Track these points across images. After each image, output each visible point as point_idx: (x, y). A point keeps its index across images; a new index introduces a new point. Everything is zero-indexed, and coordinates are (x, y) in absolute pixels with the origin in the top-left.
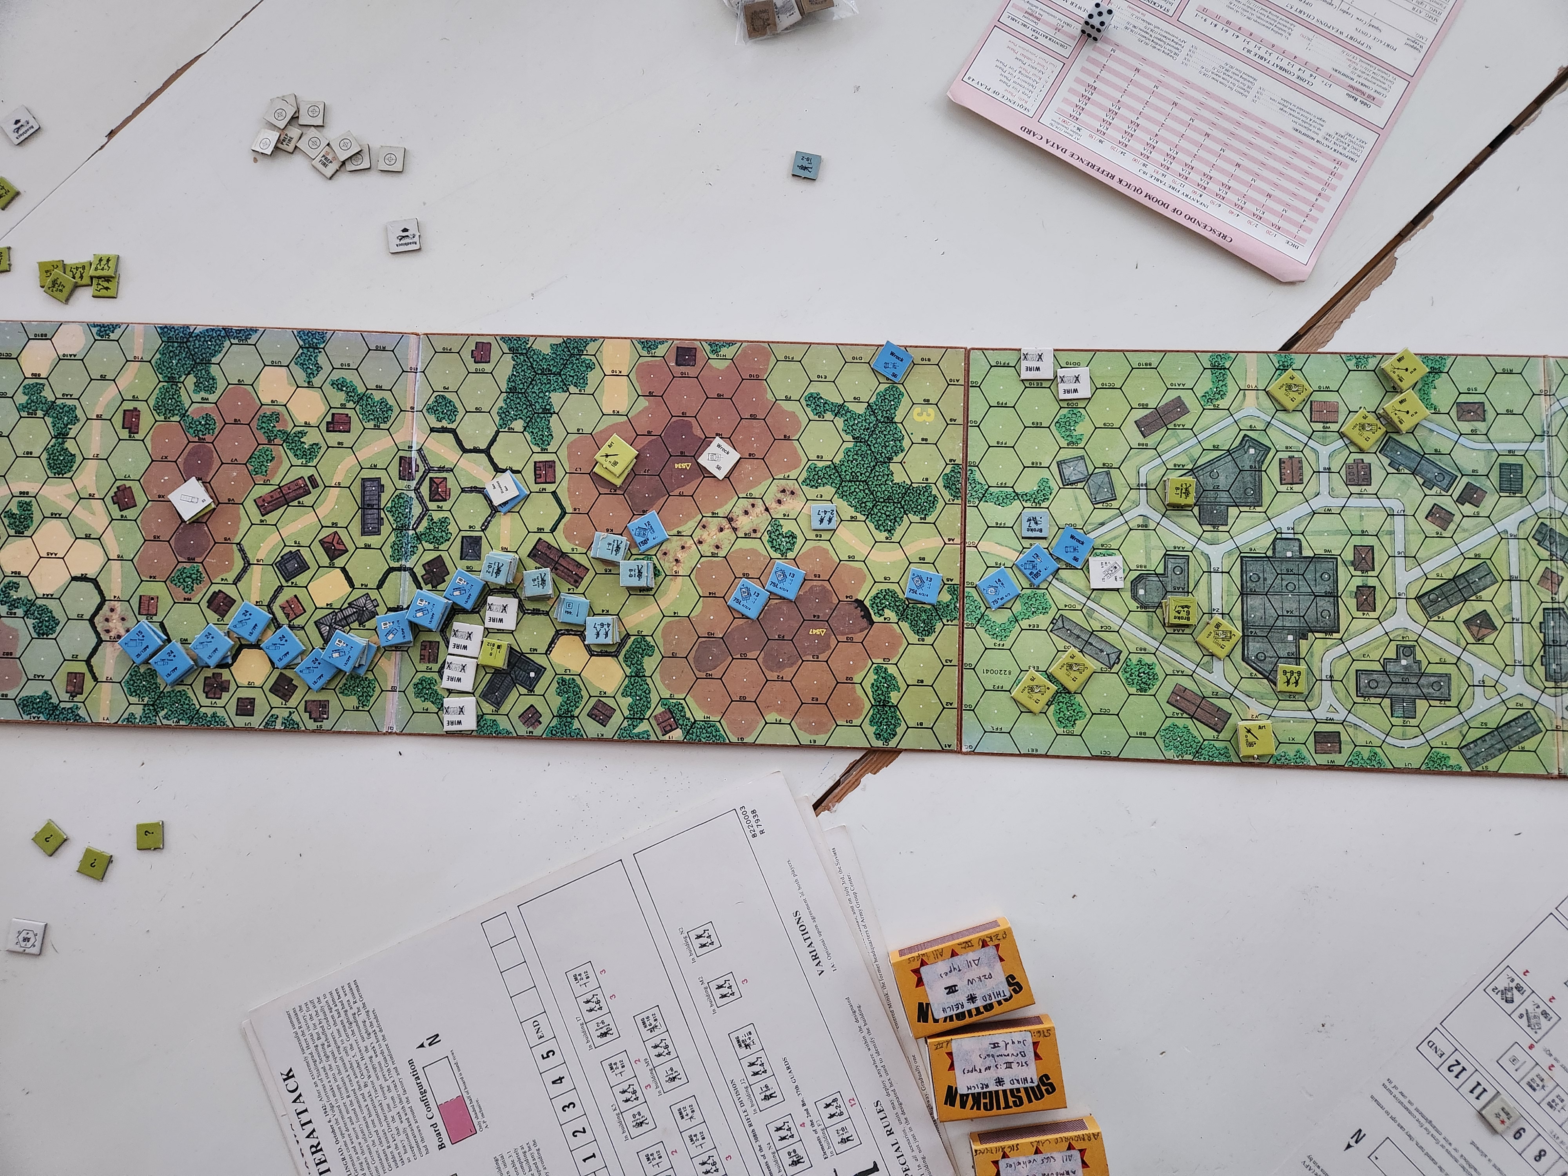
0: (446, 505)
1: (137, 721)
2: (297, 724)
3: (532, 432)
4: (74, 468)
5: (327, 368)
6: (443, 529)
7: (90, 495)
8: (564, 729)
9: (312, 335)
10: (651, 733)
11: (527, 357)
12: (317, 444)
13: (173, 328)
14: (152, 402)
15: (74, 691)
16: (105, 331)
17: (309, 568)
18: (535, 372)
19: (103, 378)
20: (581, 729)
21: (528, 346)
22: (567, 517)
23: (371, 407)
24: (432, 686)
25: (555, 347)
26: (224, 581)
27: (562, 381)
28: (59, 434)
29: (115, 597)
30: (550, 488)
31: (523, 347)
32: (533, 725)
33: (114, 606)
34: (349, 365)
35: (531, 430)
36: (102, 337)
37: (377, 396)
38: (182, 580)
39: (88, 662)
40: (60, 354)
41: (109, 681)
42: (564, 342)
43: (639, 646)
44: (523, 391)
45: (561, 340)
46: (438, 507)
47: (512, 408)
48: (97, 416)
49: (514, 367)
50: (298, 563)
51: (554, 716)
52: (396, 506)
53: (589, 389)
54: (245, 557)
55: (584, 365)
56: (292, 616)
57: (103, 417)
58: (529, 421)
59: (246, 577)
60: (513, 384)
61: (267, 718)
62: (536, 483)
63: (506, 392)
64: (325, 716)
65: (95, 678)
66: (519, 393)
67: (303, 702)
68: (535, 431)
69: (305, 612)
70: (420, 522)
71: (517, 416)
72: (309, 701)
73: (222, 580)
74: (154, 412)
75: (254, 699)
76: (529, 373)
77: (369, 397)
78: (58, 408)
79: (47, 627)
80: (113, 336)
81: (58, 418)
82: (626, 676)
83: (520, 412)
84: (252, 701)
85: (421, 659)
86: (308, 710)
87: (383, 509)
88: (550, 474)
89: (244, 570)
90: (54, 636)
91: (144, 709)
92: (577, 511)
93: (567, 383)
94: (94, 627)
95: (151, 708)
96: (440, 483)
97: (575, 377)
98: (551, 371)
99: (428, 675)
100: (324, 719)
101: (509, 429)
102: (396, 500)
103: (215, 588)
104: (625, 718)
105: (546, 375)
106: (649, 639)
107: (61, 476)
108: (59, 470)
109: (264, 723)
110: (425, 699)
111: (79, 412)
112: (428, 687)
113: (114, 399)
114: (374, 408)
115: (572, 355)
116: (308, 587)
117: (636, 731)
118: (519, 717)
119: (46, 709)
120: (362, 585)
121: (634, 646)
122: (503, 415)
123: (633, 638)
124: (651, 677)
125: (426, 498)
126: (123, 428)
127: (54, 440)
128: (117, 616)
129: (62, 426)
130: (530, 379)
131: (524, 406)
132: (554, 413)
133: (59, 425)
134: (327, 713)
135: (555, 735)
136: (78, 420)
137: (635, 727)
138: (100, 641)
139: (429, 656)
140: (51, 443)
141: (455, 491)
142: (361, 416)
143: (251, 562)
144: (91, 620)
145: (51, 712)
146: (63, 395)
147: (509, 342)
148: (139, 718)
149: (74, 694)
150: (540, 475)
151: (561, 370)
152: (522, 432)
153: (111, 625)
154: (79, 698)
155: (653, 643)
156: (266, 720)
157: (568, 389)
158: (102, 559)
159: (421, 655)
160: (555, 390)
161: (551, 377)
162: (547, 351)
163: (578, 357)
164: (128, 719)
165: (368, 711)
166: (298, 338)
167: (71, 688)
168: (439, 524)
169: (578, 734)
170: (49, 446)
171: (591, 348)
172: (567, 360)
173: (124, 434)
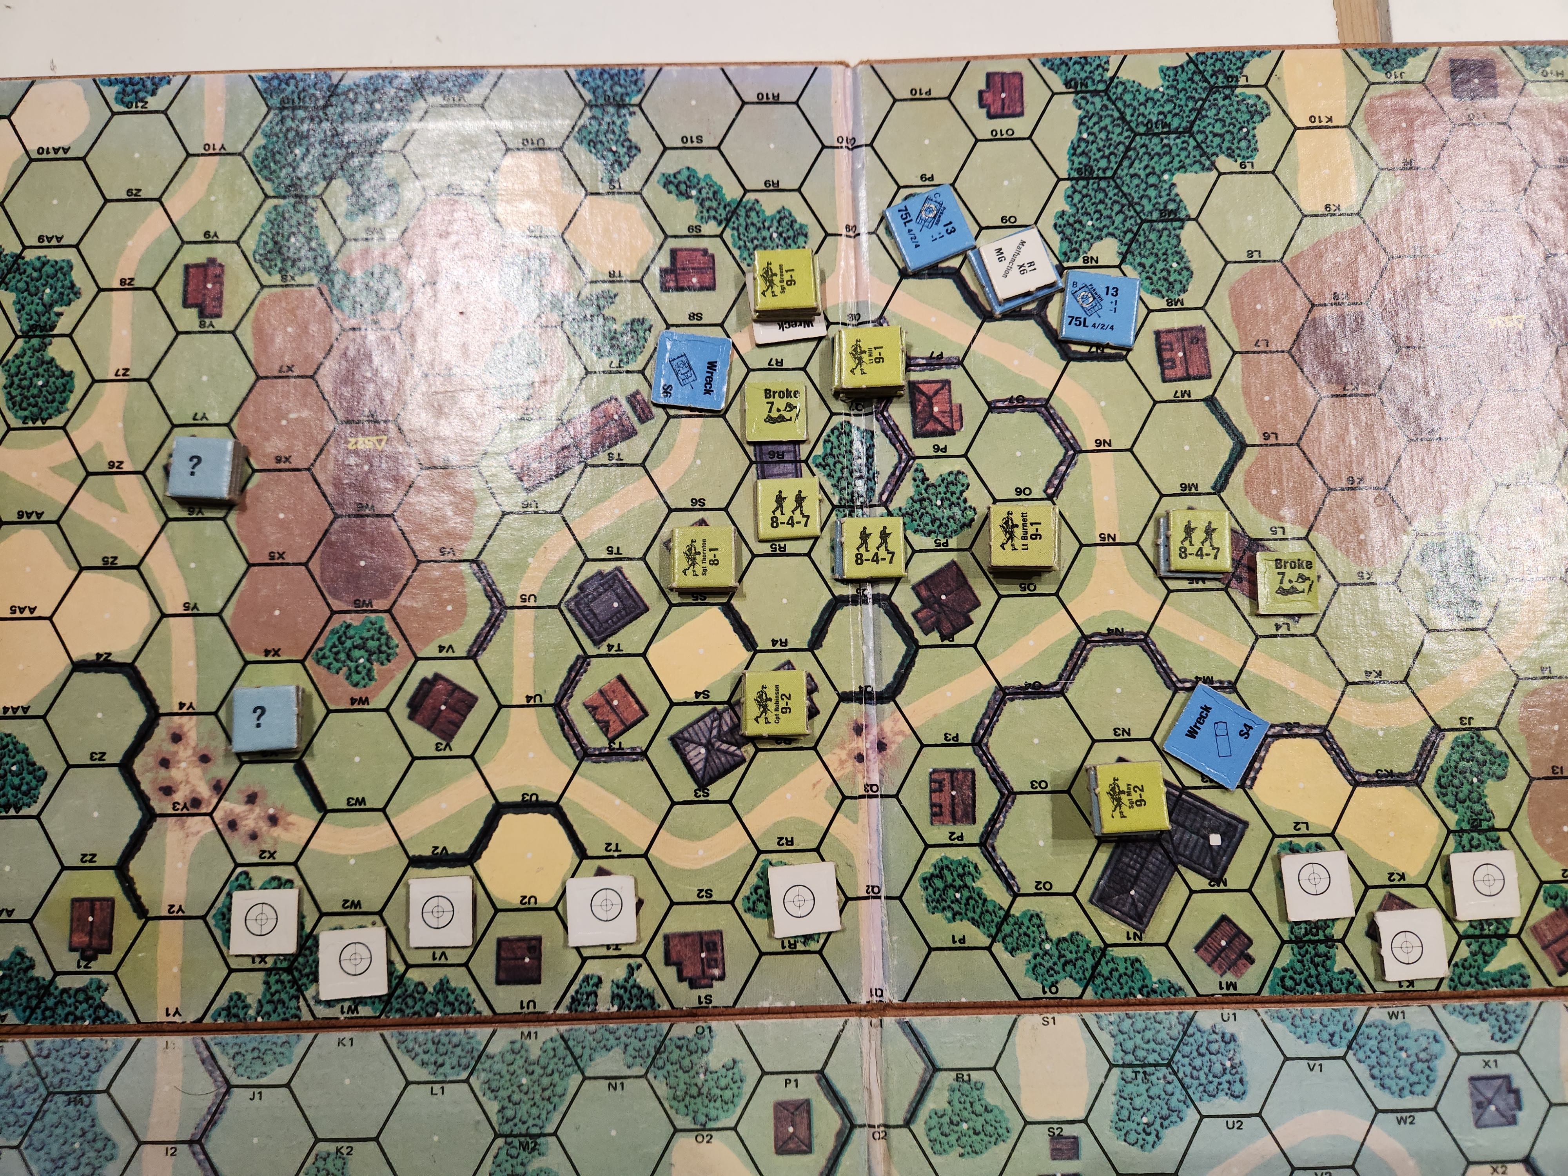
0: (955, 444)
1: (252, 1012)
2: (651, 997)
3: (1141, 265)
4: (71, 404)
5: (650, 150)
6: (954, 499)
7: (111, 464)
8: (1313, 972)
9: (612, 77)
10: (1530, 969)
11: (1109, 99)
12: (642, 321)
13: (293, 77)
14: (250, 243)
15: (89, 946)
16: (136, 92)
17: (647, 609)
18: (1131, 129)
19: (134, 196)
20: (1356, 971)
21: (1110, 74)
22: (1250, 455)
23: (759, 230)
24: (968, 880)
25: (1171, 73)
26: (445, 652)
27: (1198, 146)
28: (32, 328)
29: (182, 705)
30: (1201, 389)
31: (1097, 78)
32: (1232, 966)
33: (181, 726)
34: (700, 139)
35: (1138, 260)
36: (128, 105)
37: (770, 204)
38: (342, 656)
39: (121, 869)
40: (32, 147)
41: (175, 914)
42: (1191, 61)
43: (1467, 755)
44: (1109, 173)
45: (1183, 59)
46: (936, 448)
47: (1088, 214)
48: (123, 281)
49: (1081, 123)
50: (619, 598)
51: (1283, 942)
52: (835, 452)
53: (1263, 159)
54: (492, 593)
55: (1243, 108)
56: (615, 726)
57: (137, 284)
58: (1132, 241)
59: (498, 638)
60: (1084, 160)
61: (575, 987)
62: (1164, 380)
63: (1069, 179)
64: (716, 972)
65: (140, 910)
66: (1101, 179)
67: (659, 939)
68: (1148, 262)
69: (646, 714)
70: (897, 485)
71: (1101, 230)
72: (675, 935)
73: (441, 648)
74: (257, 267)
75: (539, 939)
76: (1119, 135)
77: (751, 209)
78: (29, 270)
79: (18, 788)
80: (153, 103)
81: (29, 291)
82: (1449, 832)
83: (1107, 222)
84: (533, 945)
85: (933, 815)
86: (674, 957)
87: (806, 461)
88: (1196, 358)
89: (493, 623)
90: (34, 810)
91: (266, 983)
92: (1272, 440)
93: (1210, 151)
94: (133, 782)
95: (285, 977)
96: (936, 393)
97: (1228, 137)
98: (1169, 125)
99: (956, 854)
100: (713, 978)
101: (1086, 260)
102: (833, 438)
103: (425, 670)
104: (1461, 938)
105: (1157, 135)
106: (1491, 736)
107: (39, 423)
108: (35, 410)
109: (568, 1000)
110: (954, 915)
111: (79, 276)
112: (959, 883)
113: (159, 241)
114: (765, 233)
115: (1213, 89)
116: (649, 655)
117: (1494, 967)
118: (1197, 948)
119: (21, 994)
120: (774, 642)
121: (1456, 757)
122: (1069, 231)
123: (1450, 737)
124: (1509, 830)
125: (906, 430)
126: (186, 305)
127: (20, 342)
128: (190, 752)
129: (40, 308)
130: (1122, 148)
131: (1117, 208)
132: (1189, 218)
133: (33, 307)
134: (720, 963)
135: (1291, 990)
136: (78, 294)
137: (1488, 957)
138: (149, 817)
139: (953, 805)
140: (16, 349)
141: (973, 410)
142: (737, 253)
143: (508, 603)
144: (126, 767)
145: (34, 1002)
146: (41, 239)
147: (1063, 68)
148: (255, 1005)
149: (89, 953)
150: (1173, 360)
151: (1193, 123)
152: (1119, 267)
153: (176, 774)
154: (104, 962)
155: (1501, 747)
156: (572, 992)
157: (1213, 163)
158: (146, 615)
159: (932, 805)
160: (1183, 167)
161: (1171, 140)
162: (1153, 82)
163: (1227, 92)
164: (228, 1009)
165: (820, 952)
166: (579, 86)
167: (82, 939)
168: (942, 489)
169: (1350, 983)
170: (10, 357)
171: (1256, 71)
172: (1204, 101)
173: (188, 318)
